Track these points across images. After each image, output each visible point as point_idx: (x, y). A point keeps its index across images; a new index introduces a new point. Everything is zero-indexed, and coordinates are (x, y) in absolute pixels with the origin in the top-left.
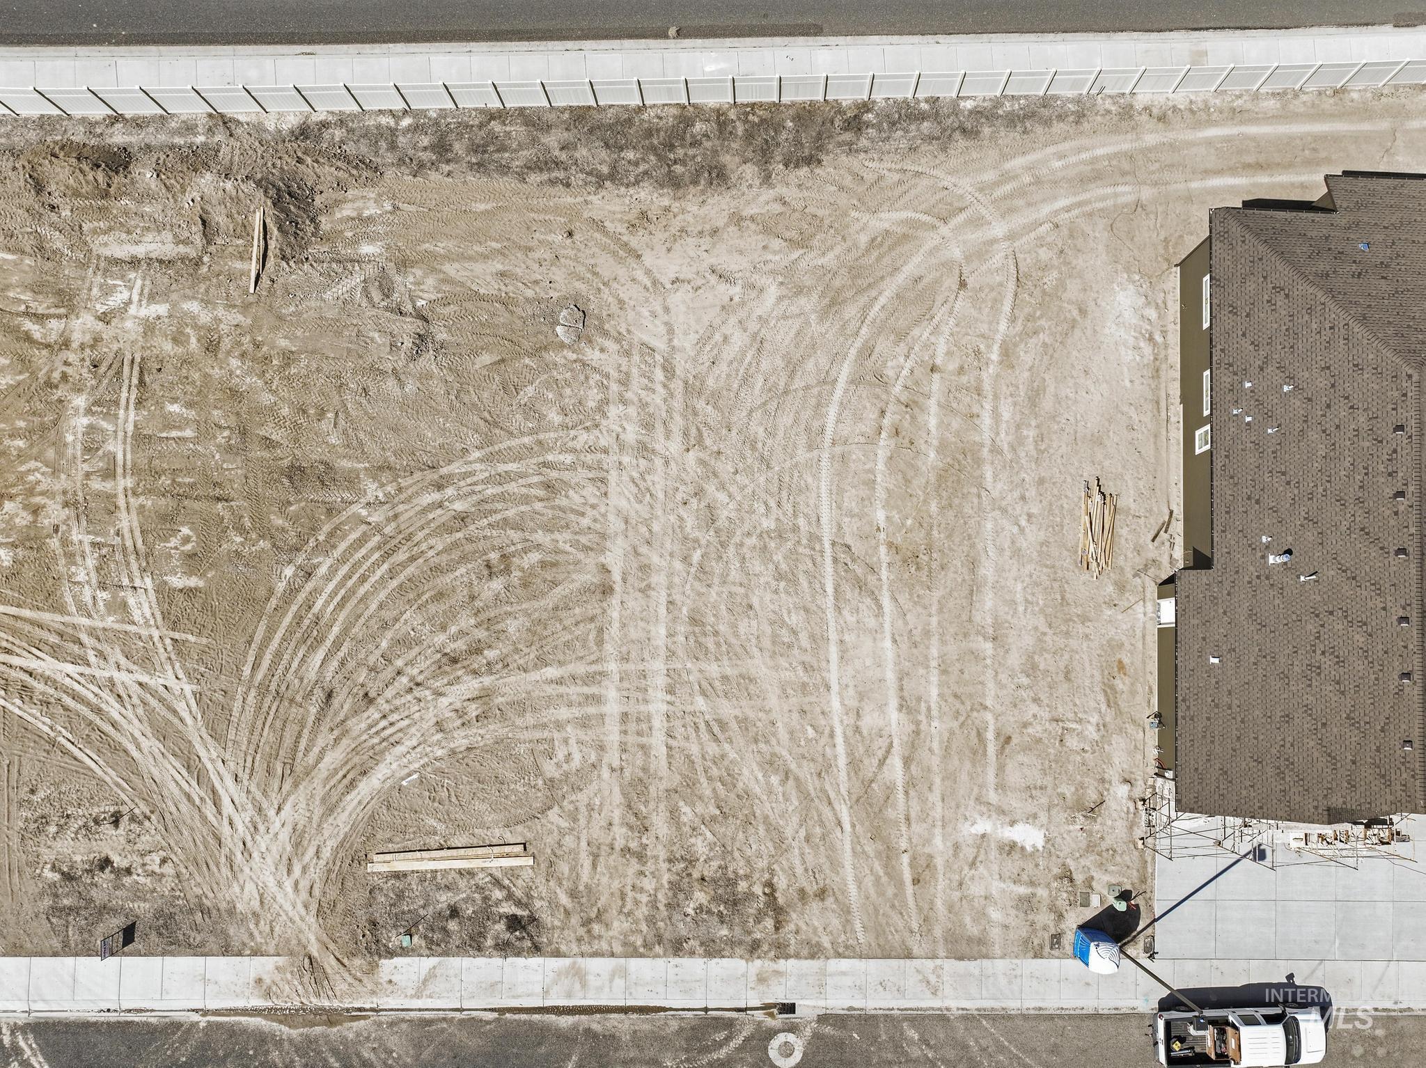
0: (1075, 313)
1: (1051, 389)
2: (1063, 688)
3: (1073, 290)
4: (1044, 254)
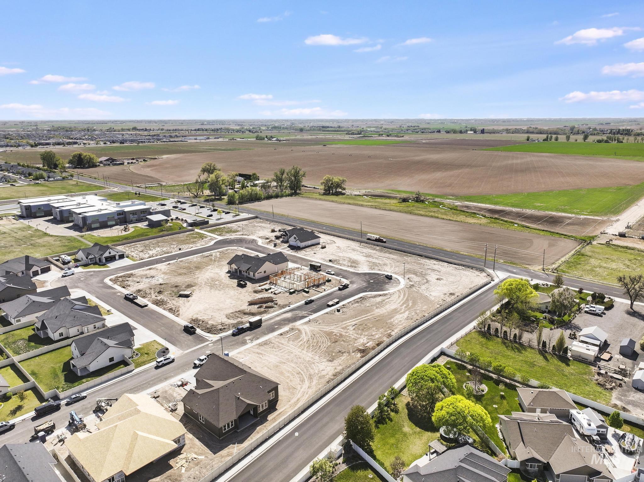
4: (294, 391)
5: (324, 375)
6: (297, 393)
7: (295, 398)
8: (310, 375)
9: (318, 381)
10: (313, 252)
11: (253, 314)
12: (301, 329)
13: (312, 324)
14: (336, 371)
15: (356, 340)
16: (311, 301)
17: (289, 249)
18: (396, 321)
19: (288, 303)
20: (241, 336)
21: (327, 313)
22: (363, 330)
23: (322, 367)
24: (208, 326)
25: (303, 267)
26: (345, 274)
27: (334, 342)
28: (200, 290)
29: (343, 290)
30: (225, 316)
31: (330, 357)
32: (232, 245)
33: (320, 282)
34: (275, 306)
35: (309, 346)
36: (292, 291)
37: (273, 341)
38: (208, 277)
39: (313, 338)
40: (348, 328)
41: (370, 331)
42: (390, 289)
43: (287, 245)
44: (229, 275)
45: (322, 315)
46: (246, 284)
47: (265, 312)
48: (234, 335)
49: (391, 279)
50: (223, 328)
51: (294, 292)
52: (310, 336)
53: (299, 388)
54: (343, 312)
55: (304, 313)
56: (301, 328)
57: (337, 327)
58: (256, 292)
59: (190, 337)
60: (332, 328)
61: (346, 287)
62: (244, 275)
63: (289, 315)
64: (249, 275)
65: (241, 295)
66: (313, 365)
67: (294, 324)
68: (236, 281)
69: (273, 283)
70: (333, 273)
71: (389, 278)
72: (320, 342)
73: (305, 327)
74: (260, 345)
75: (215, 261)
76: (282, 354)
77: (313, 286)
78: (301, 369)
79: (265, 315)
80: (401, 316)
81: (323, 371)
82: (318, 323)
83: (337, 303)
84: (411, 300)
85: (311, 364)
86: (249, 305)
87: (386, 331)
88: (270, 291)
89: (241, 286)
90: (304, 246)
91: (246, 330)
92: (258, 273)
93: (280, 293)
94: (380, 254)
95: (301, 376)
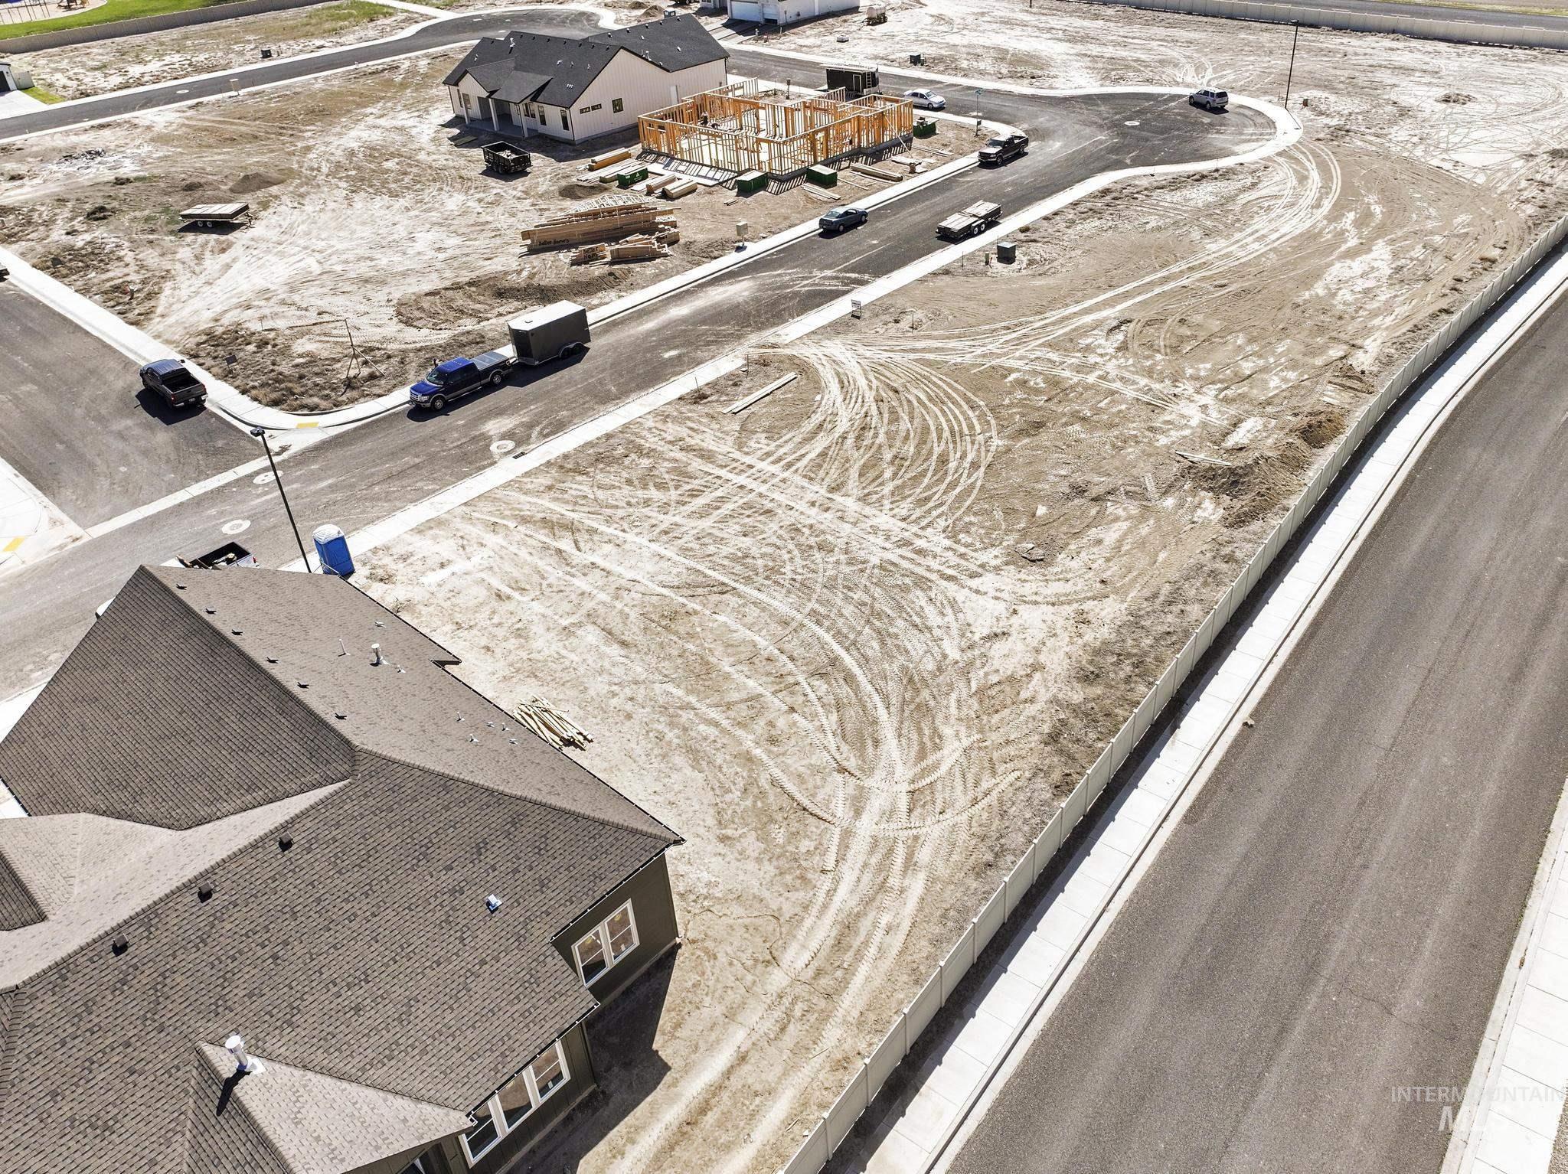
0: (729, 832)
1: (688, 771)
3: (751, 844)
4: (806, 845)
5: (1011, 679)
6: (830, 864)
7: (814, 910)
8: (911, 680)
9: (981, 731)
10: (833, 38)
11: (546, 295)
12: (813, 360)
13: (869, 328)
14: (1091, 637)
15: (1155, 408)
16: (853, 221)
17: (730, 32)
18: (1345, 295)
19: (732, 234)
20: (459, 417)
21: (946, 272)
22: (1175, 349)
23: (983, 614)
24: (285, 367)
25: (794, 89)
26: (995, 103)
27: (1022, 432)
28: (302, 196)
29: (1005, 163)
30: (391, 311)
31: (1024, 534)
33: (887, 138)
34: (666, 250)
35: (874, 462)
36: (748, 177)
37: (651, 442)
38: (355, 145)
39: (893, 411)
40: (1085, 342)
41: (1221, 355)
42: (1236, 149)
43: (724, 19)
44: (456, 131)
45: (922, 281)
46: (527, 162)
47: (611, 282)
48: (419, 412)
49: (1221, 110)
50: (366, 371)
51: (761, 184)
52: (870, 396)
53: (841, 810)
54: (1031, 262)
55: (821, 277)
56: (810, 353)
57: (1020, 341)
58: (570, 192)
59: (163, 436)
60: (992, 347)
61: (1013, 150)
62: (520, 128)
63: (740, 290)
64: (543, 122)
65: (499, 210)
66: (919, 598)
67: (768, 335)
68: (478, 153)
69: (659, 154)
70: (936, 99)
71: (1211, 104)
72: (940, 431)
73: (836, 348)
74: (567, 466)
75: (403, 86)
76: (706, 524)
77: (854, 155)
78: (838, 635)
79: (613, 294)
80: (1358, 265)
81: (999, 648)
82: (905, 324)
83: (991, 221)
84: (1369, 190)
85: (905, 589)
86: (533, 251)
87: (1312, 351)
88: (641, 186)
89: (500, 171)
90: (794, 18)
91: (497, 380)
92: (582, 111)
93: (692, 190)
94: (1127, 28)
95: (845, 690)
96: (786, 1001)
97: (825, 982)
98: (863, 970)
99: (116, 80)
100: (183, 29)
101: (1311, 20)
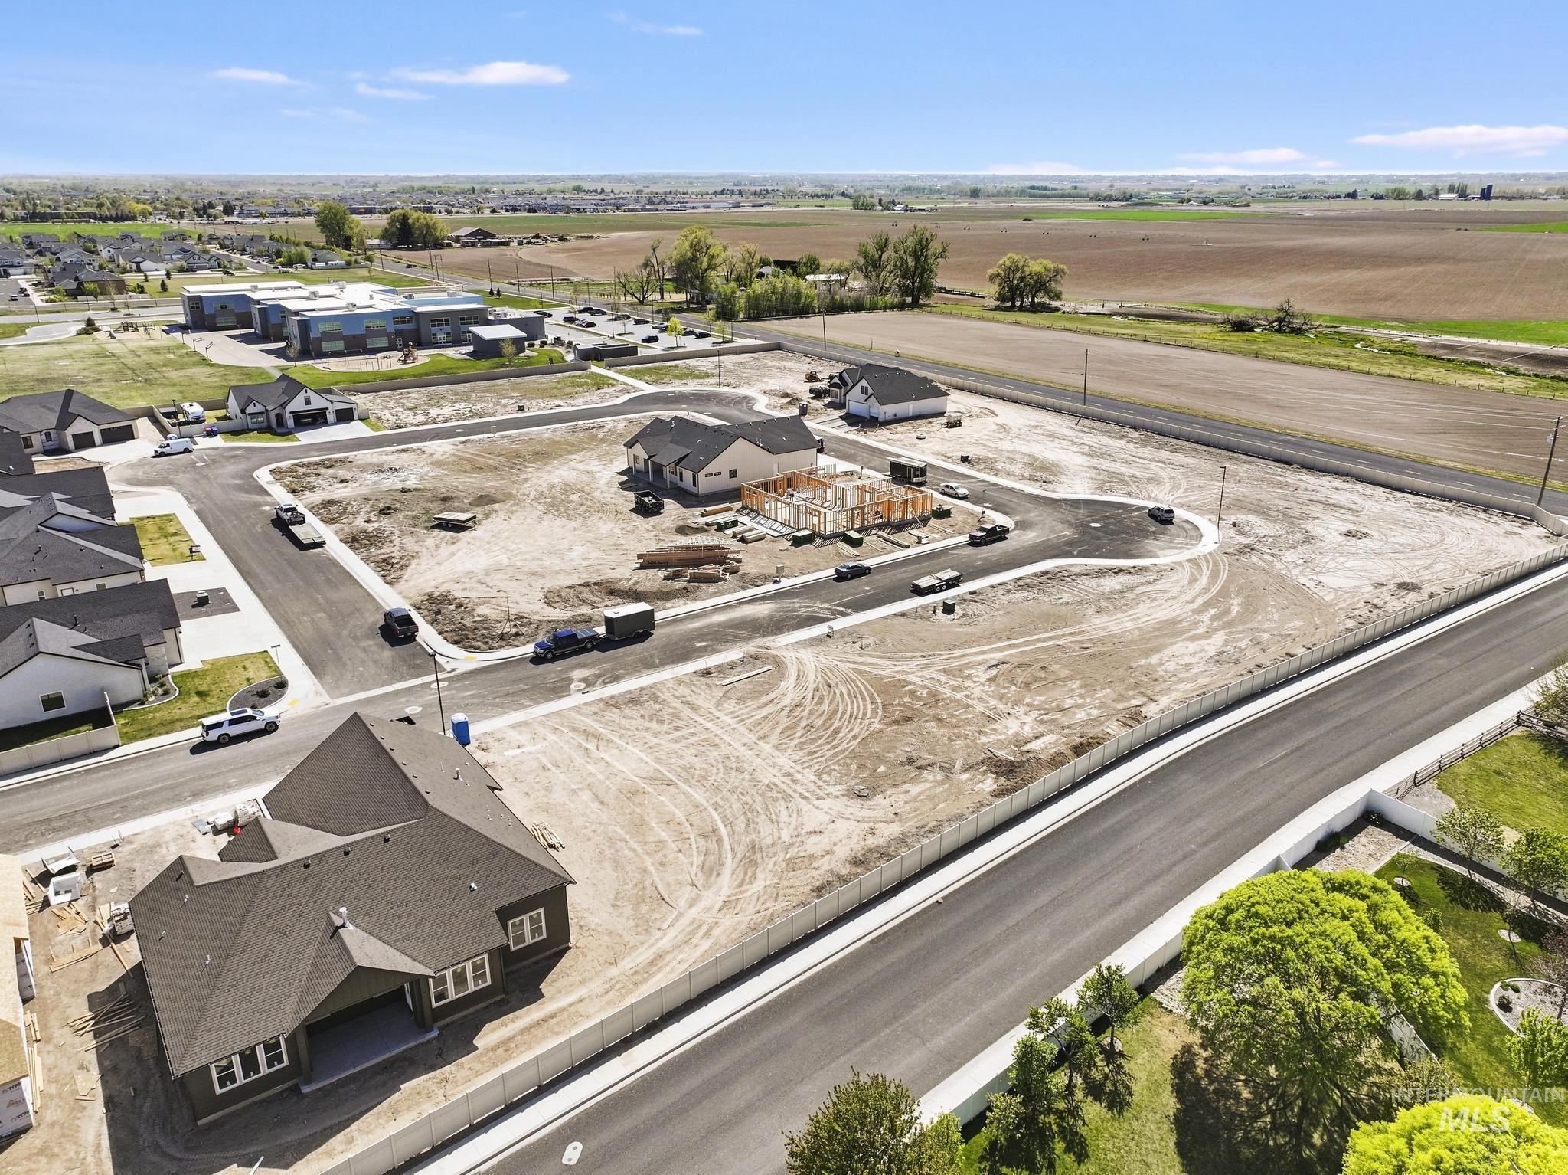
0: (618, 903)
1: (610, 871)
2: (527, 790)
3: (628, 910)
4: (656, 915)
5: (813, 856)
6: (665, 926)
7: (646, 946)
8: (753, 847)
9: (780, 879)
10: (915, 435)
11: (637, 596)
12: (787, 661)
13: (834, 645)
14: (871, 842)
15: (990, 719)
16: (859, 572)
17: (844, 422)
18: (1171, 666)
19: (774, 571)
20: (558, 666)
21: (904, 614)
22: (1027, 685)
23: (814, 818)
24: (468, 622)
25: (866, 471)
26: (1004, 498)
27: (897, 722)
28: (512, 512)
29: (987, 543)
30: (542, 595)
31: (863, 781)
32: (677, 407)
33: (910, 516)
34: (727, 577)
35: (793, 727)
36: (799, 534)
37: (665, 695)
38: (556, 481)
39: (821, 698)
40: (968, 672)
41: (1057, 693)
42: (1160, 553)
43: (842, 412)
44: (625, 478)
45: (884, 618)
46: (661, 506)
47: (684, 593)
48: (537, 659)
49: (1171, 522)
50: (514, 630)
51: (809, 539)
52: (812, 686)
53: (683, 903)
54: (964, 615)
55: (820, 607)
56: (788, 656)
57: (926, 666)
58: (682, 530)
59: (388, 653)
60: (906, 668)
61: (996, 535)
62: (665, 480)
63: (763, 610)
64: (681, 480)
65: (632, 536)
66: (781, 805)
67: (767, 641)
68: (631, 495)
69: (752, 510)
71: (1163, 518)
72: (844, 714)
73: (807, 655)
74: (612, 703)
75: (602, 441)
76: (678, 746)
77: (881, 527)
78: (724, 818)
79: (682, 601)
80: (1193, 647)
81: (815, 838)
82: (857, 646)
83: (952, 583)
84: (1238, 595)
85: (775, 799)
86: (643, 567)
87: (1121, 698)
88: (729, 532)
89: (643, 510)
90: (892, 417)
91: (589, 646)
92: (706, 476)
93: (762, 538)
94: (1141, 450)
95: (713, 846)
96: (613, 982)
97: (637, 978)
98: (659, 976)
99: (421, 418)
100: (473, 384)
101: (1284, 458)
